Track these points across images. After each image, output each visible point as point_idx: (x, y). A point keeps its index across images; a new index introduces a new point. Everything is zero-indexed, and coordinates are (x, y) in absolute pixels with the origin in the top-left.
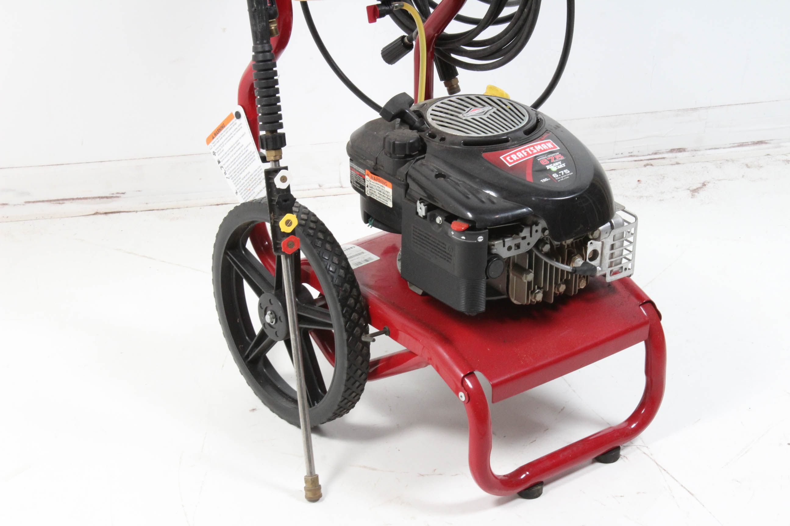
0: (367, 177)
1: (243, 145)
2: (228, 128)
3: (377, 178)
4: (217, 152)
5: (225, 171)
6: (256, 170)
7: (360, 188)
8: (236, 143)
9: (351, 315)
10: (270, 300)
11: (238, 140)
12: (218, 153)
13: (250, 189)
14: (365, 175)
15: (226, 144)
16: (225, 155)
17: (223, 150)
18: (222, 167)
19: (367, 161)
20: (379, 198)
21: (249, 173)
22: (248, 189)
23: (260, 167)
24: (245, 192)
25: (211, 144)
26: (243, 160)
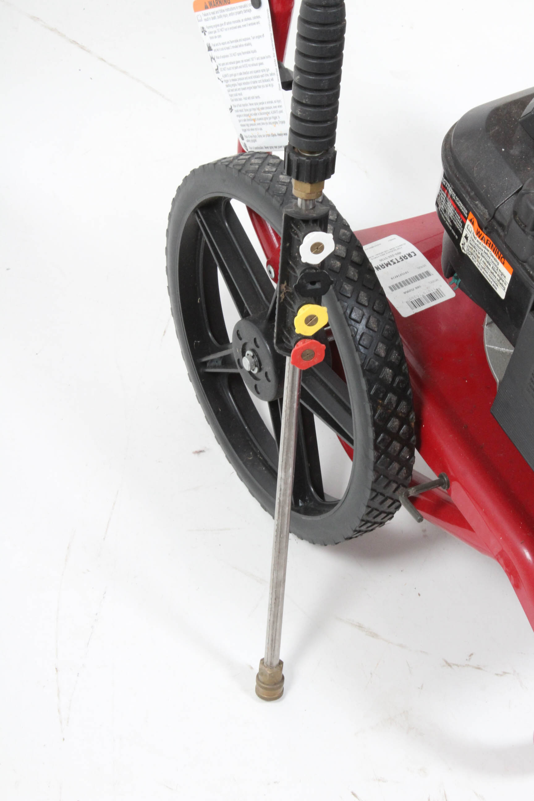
0: (468, 222)
1: (255, 51)
2: (234, 8)
3: (488, 240)
4: (211, 33)
5: (218, 67)
6: (272, 102)
7: (451, 228)
8: (245, 40)
9: (387, 420)
10: (255, 340)
11: (249, 39)
12: (212, 35)
13: (254, 120)
14: (466, 219)
15: (226, 30)
16: (222, 46)
17: (220, 36)
18: (214, 59)
19: (477, 202)
20: (483, 270)
21: (258, 97)
22: (253, 117)
23: (279, 101)
24: (246, 118)
25: (201, 13)
26: (251, 72)
